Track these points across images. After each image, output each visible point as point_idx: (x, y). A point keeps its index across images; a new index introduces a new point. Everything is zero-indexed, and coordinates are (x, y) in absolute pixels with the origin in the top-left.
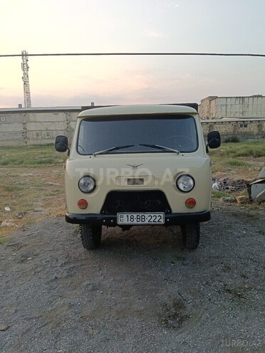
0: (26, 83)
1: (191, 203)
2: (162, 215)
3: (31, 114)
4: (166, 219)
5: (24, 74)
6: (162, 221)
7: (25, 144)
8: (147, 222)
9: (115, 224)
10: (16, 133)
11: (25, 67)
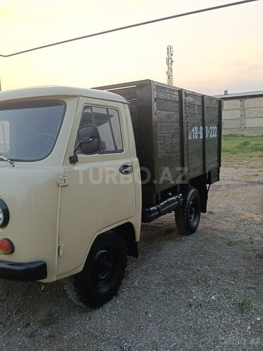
0: (170, 77)
5: (169, 68)
11: (170, 62)
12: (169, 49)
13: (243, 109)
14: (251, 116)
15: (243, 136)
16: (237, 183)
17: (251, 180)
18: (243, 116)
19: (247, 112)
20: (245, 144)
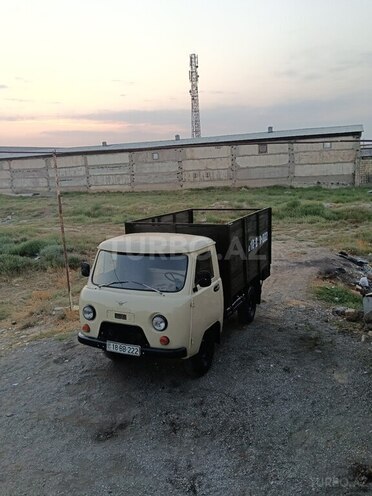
0: (194, 98)
1: (166, 341)
2: (139, 347)
3: (188, 149)
4: (141, 351)
5: (193, 86)
6: (138, 354)
7: (180, 188)
8: (126, 352)
9: (105, 349)
10: (170, 174)
11: (194, 76)
12: (193, 59)
13: (291, 154)
14: (302, 162)
15: (292, 188)
16: (285, 263)
17: (299, 260)
18: (292, 162)
19: (296, 157)
20: (295, 205)
